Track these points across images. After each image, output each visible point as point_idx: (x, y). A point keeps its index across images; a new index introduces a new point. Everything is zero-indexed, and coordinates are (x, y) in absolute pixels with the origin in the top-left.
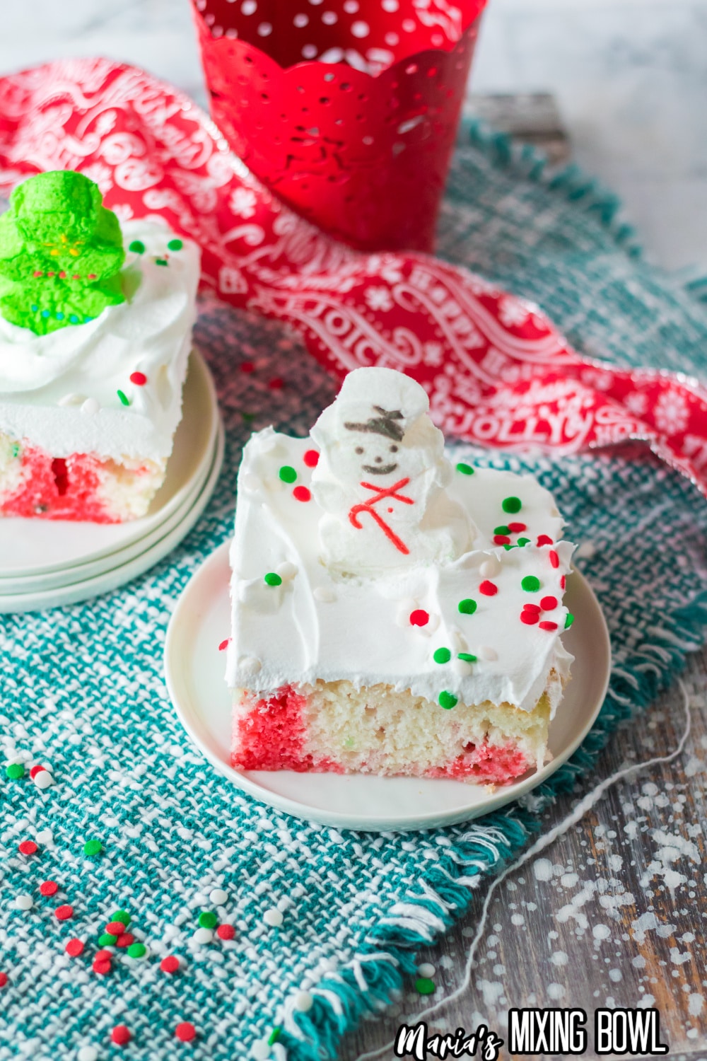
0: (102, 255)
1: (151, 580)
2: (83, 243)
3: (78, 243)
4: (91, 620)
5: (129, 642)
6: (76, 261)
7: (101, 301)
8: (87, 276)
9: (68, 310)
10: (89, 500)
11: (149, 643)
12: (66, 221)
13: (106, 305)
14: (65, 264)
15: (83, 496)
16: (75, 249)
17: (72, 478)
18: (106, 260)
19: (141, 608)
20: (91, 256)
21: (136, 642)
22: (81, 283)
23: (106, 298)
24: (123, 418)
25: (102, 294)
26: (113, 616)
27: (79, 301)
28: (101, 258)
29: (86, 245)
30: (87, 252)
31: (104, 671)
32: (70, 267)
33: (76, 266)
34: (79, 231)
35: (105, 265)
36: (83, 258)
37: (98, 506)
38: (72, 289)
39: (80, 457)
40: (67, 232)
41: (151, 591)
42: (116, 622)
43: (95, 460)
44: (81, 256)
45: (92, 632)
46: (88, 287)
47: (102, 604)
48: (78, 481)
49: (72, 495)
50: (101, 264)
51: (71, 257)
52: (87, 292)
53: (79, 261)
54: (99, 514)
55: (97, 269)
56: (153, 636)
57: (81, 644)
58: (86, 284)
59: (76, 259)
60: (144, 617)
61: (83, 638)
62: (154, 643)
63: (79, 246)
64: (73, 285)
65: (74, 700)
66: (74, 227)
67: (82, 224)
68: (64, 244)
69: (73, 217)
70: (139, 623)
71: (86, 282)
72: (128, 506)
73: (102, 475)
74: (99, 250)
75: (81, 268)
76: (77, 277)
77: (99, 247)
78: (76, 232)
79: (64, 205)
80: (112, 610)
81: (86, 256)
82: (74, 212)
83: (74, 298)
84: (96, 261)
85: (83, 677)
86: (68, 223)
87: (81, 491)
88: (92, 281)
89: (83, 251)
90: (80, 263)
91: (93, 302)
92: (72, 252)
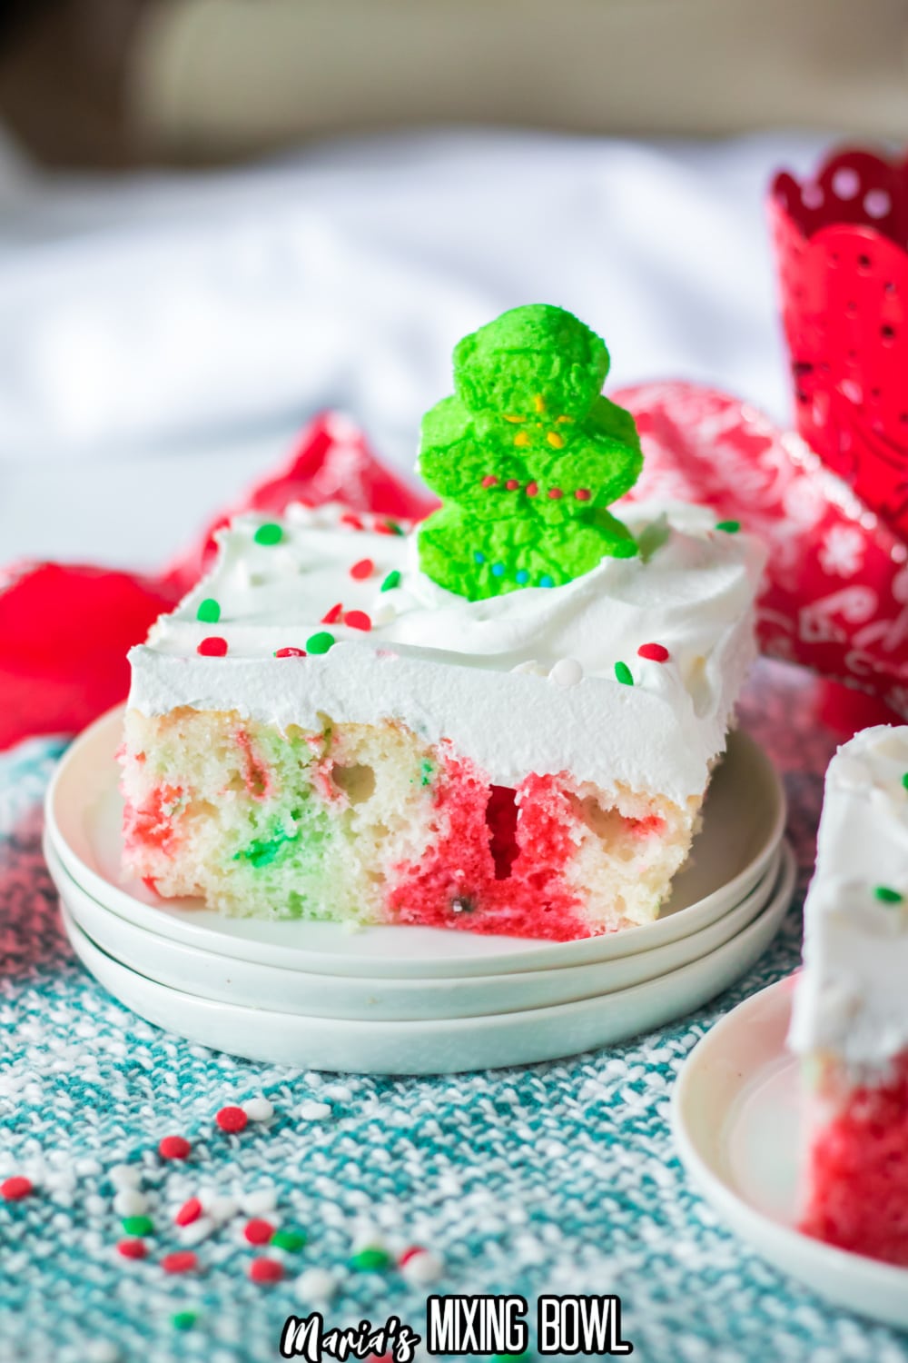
0: (602, 452)
1: (655, 1039)
2: (571, 421)
3: (562, 419)
4: (538, 1090)
5: (607, 1118)
6: (556, 459)
7: (596, 547)
8: (574, 494)
9: (538, 563)
10: (549, 890)
11: (645, 1120)
12: (546, 368)
13: (603, 555)
14: (537, 464)
15: (539, 880)
16: (557, 433)
17: (523, 837)
18: (609, 461)
19: (633, 1075)
20: (583, 451)
21: (619, 1119)
22: (563, 508)
23: (603, 544)
24: (623, 698)
25: (597, 536)
26: (578, 1087)
27: (557, 545)
28: (600, 458)
29: (577, 425)
30: (576, 444)
31: (555, 1150)
32: (547, 470)
33: (557, 470)
34: (565, 393)
35: (607, 471)
36: (570, 454)
37: (566, 902)
38: (547, 521)
39: (541, 783)
40: (544, 390)
41: (651, 1053)
42: (582, 1095)
43: (566, 794)
44: (565, 450)
45: (538, 1105)
46: (574, 518)
47: (560, 1072)
48: (532, 843)
49: (520, 877)
50: (600, 469)
51: (549, 450)
52: (572, 527)
53: (562, 460)
54: (564, 922)
55: (591, 479)
56: (652, 1111)
57: (514, 1117)
58: (571, 511)
59: (556, 454)
60: (638, 1087)
61: (518, 1110)
62: (653, 1121)
63: (564, 426)
64: (549, 511)
65: (494, 1182)
66: (557, 383)
67: (573, 376)
68: (538, 420)
69: (557, 363)
70: (628, 1094)
71: (572, 505)
72: (620, 904)
73: (578, 831)
74: (599, 442)
75: (565, 472)
76: (557, 494)
77: (598, 437)
78: (560, 393)
79: (544, 341)
80: (577, 1080)
81: (575, 451)
82: (559, 354)
83: (548, 542)
84: (592, 463)
85: (514, 1157)
86: (548, 373)
87: (537, 868)
88: (582, 504)
89: (572, 440)
90: (563, 466)
91: (581, 549)
92: (552, 440)
